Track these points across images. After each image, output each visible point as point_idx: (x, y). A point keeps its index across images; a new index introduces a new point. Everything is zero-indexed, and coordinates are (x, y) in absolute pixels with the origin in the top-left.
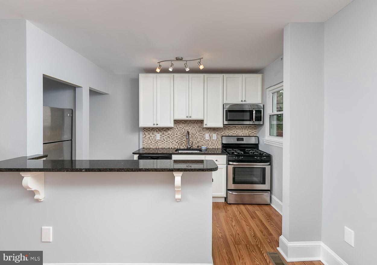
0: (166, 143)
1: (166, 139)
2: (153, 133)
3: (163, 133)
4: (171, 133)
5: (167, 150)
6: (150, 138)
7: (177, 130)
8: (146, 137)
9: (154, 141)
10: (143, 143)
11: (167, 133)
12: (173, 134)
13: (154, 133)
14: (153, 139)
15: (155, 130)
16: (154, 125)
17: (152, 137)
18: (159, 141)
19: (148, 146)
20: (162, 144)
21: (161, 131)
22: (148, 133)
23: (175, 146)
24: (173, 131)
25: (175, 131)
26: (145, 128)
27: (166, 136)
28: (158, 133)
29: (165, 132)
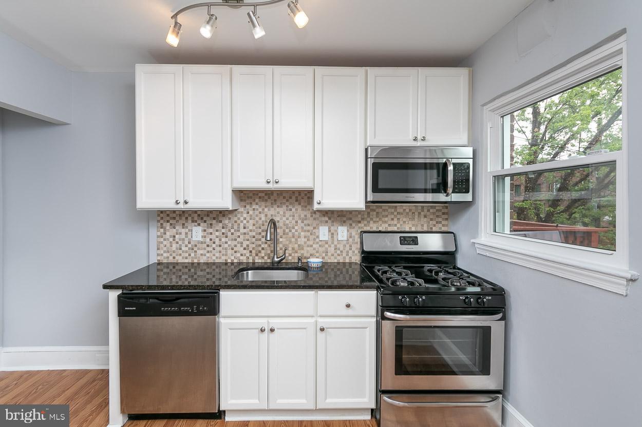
0: (218, 249)
1: (217, 240)
2: (183, 224)
3: (211, 224)
4: (230, 225)
5: (220, 267)
6: (177, 236)
7: (245, 215)
8: (165, 234)
9: (186, 246)
10: (158, 249)
11: (221, 225)
12: (236, 227)
13: (186, 224)
14: (183, 240)
15: (190, 215)
16: (177, 203)
17: (181, 234)
18: (199, 246)
19: (171, 258)
20: (208, 252)
21: (205, 219)
22: (171, 224)
23: (242, 258)
24: (236, 219)
25: (242, 219)
26: (162, 212)
27: (217, 231)
28: (196, 224)
29: (214, 222)
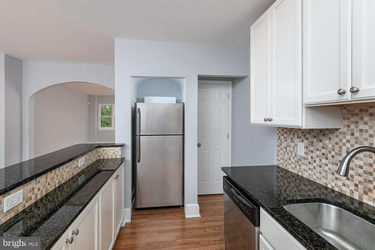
0: (318, 169)
1: (317, 159)
2: (292, 139)
3: (312, 142)
4: (330, 146)
5: (320, 189)
6: (288, 148)
7: (349, 137)
8: (281, 144)
9: (294, 158)
10: (278, 155)
11: (321, 144)
12: (337, 149)
13: (294, 139)
14: (292, 152)
15: (296, 131)
17: (290, 146)
18: (303, 160)
19: (284, 165)
20: (310, 169)
21: (307, 136)
22: (285, 138)
23: (344, 188)
24: (337, 140)
25: (344, 141)
26: (279, 128)
27: (317, 150)
28: (300, 140)
29: (315, 140)
